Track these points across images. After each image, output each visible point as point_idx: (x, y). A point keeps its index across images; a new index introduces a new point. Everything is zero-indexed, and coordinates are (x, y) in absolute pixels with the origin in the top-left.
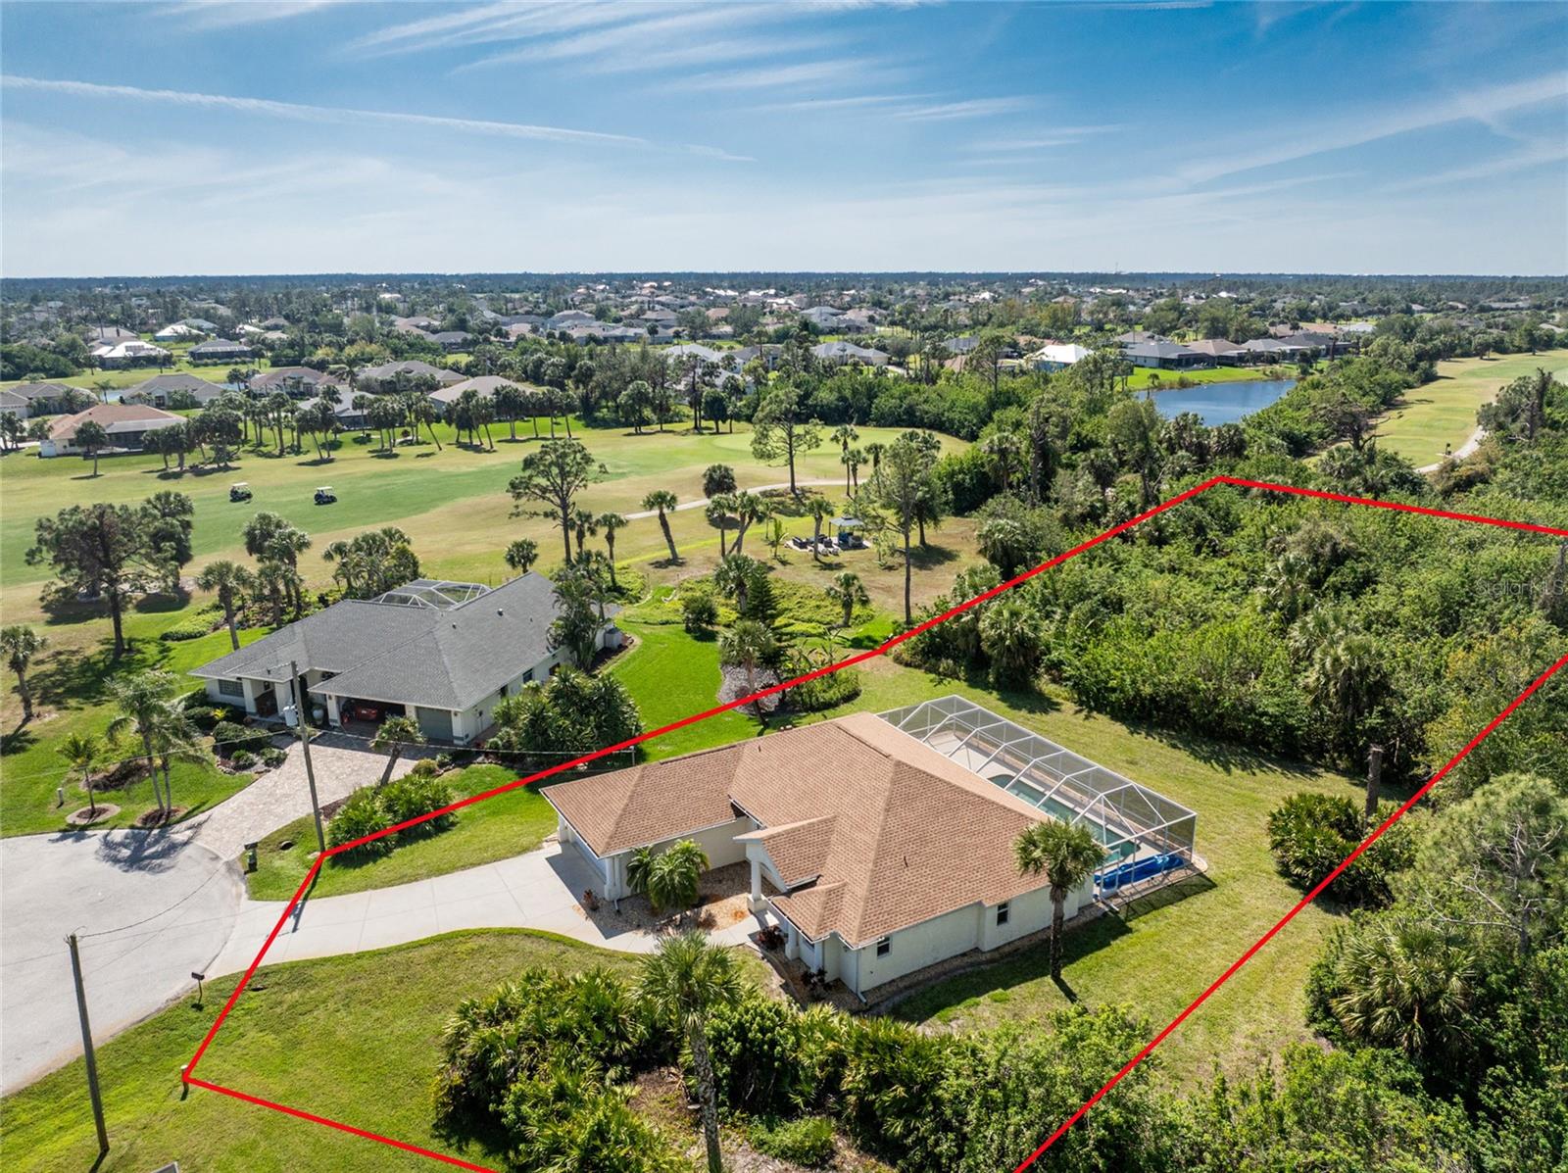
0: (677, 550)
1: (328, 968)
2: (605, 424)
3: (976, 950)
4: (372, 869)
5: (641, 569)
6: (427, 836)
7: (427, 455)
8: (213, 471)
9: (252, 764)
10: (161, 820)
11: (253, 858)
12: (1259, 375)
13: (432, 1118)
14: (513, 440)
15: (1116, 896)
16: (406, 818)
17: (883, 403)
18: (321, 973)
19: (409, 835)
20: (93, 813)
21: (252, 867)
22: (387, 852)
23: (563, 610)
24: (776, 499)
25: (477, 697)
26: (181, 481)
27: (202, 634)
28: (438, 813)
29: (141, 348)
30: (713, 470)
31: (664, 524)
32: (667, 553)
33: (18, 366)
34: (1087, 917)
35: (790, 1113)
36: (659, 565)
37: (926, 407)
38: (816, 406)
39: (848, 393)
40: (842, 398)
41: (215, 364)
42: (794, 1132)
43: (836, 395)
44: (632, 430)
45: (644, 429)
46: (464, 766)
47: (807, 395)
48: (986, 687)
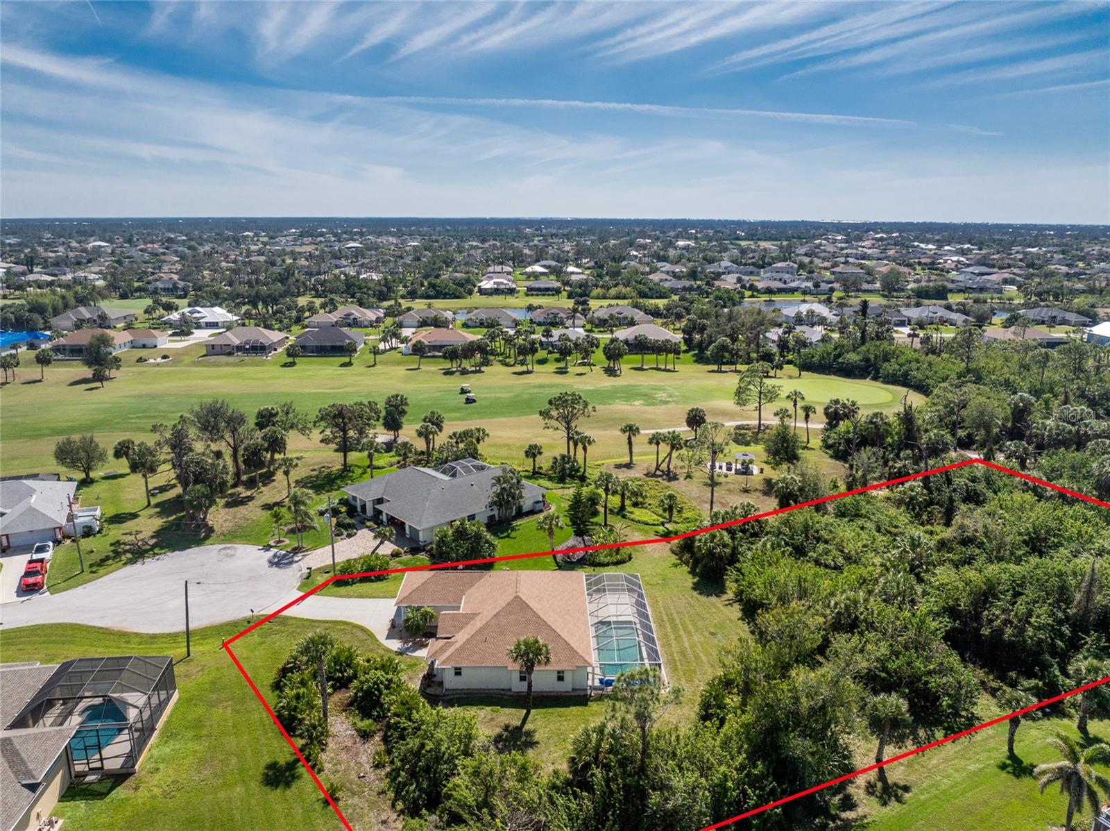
0: (634, 458)
1: (294, 621)
2: (705, 361)
3: (510, 690)
4: (343, 590)
5: (608, 467)
6: (372, 581)
7: (581, 374)
8: (473, 372)
9: (342, 534)
10: (296, 550)
11: (309, 573)
13: (275, 680)
14: (641, 369)
15: (602, 690)
16: (366, 571)
17: (890, 367)
18: (290, 622)
19: (365, 579)
20: (279, 542)
21: (308, 578)
22: (353, 583)
23: (497, 489)
24: (742, 432)
25: (432, 524)
26: (452, 377)
27: (383, 468)
28: (381, 573)
29: (502, 283)
30: (692, 411)
31: (630, 443)
32: (626, 460)
33: (437, 291)
34: (576, 693)
35: (369, 716)
36: (619, 466)
37: (914, 373)
38: (843, 363)
39: (872, 357)
40: (867, 360)
41: (537, 295)
42: (366, 724)
43: (861, 357)
44: (715, 367)
45: (724, 368)
46: (413, 555)
47: (839, 356)
48: (694, 575)
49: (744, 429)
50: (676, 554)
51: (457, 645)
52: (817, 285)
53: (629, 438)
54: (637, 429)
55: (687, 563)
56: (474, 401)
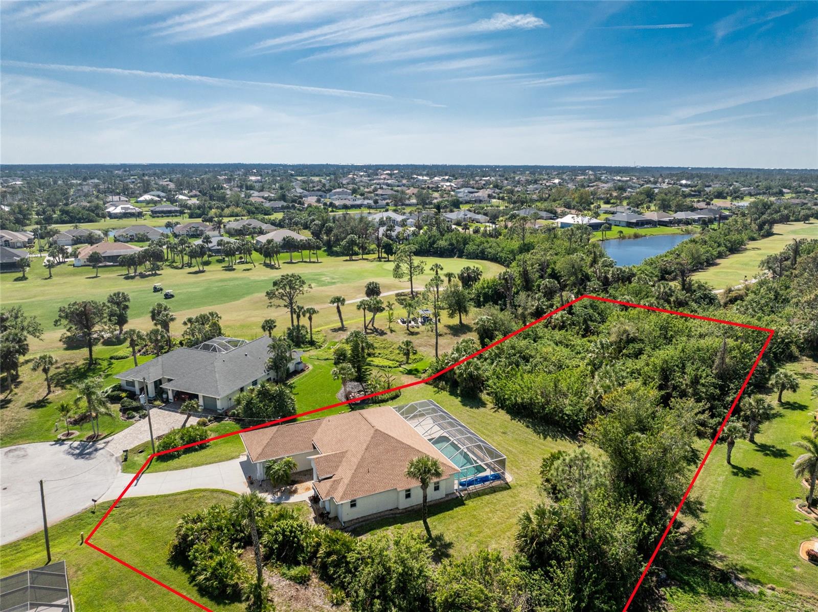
0: (344, 323)
1: (145, 501)
2: (337, 254)
3: (397, 508)
4: (171, 463)
5: (326, 332)
6: (196, 450)
7: (248, 270)
8: (149, 275)
9: (134, 417)
10: (94, 439)
11: (126, 456)
12: (679, 231)
13: (168, 557)
14: (291, 263)
15: (466, 490)
16: (188, 443)
17: (470, 247)
19: (188, 451)
20: (68, 434)
21: (126, 460)
22: (179, 456)
23: (272, 355)
24: (402, 297)
25: (228, 392)
26: (134, 280)
27: (127, 357)
28: (202, 442)
29: (128, 208)
30: (370, 284)
31: (339, 312)
32: (339, 325)
33: (71, 217)
34: (450, 498)
35: (298, 564)
36: (335, 330)
37: (489, 250)
38: (437, 248)
39: (454, 242)
40: (451, 244)
41: (162, 217)
42: (295, 571)
43: (448, 242)
44: (348, 258)
45: (354, 258)
46: (219, 422)
47: (434, 242)
48: (456, 395)
49: (401, 295)
50: (431, 384)
51: (346, 481)
52: (376, 202)
53: (338, 308)
54: (344, 300)
55: (443, 389)
56: (172, 296)
